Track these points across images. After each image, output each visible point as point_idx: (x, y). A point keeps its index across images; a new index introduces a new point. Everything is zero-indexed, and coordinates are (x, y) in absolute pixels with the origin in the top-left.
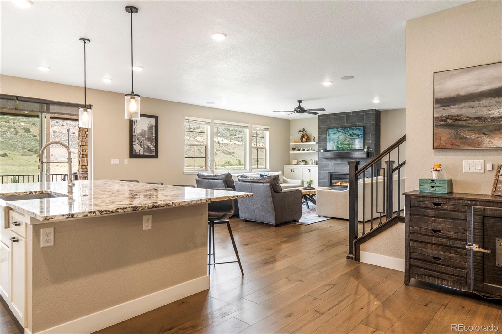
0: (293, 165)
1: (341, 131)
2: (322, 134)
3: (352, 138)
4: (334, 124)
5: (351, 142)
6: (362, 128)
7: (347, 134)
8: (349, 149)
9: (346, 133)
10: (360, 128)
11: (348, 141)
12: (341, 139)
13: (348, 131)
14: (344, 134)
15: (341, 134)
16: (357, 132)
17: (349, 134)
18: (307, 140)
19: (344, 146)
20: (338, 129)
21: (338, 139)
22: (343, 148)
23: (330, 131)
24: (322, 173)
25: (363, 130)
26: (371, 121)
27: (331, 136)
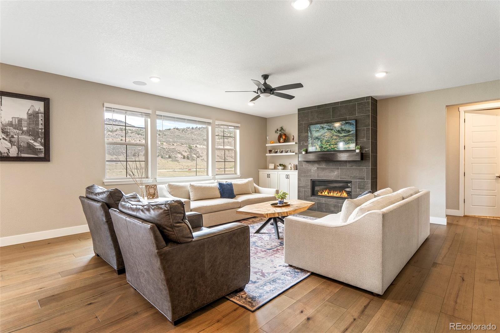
0: (269, 169)
1: (325, 128)
2: (302, 133)
3: (340, 135)
4: (317, 119)
5: (339, 141)
6: (353, 122)
7: (333, 131)
8: (337, 150)
9: (332, 130)
11: (335, 140)
12: (327, 138)
13: (335, 127)
14: (330, 131)
15: (326, 131)
16: (347, 127)
17: (336, 130)
18: (286, 141)
19: (330, 146)
20: (322, 125)
21: (323, 138)
22: (329, 148)
23: (313, 128)
24: (302, 180)
25: (355, 125)
26: (366, 112)
27: (313, 134)
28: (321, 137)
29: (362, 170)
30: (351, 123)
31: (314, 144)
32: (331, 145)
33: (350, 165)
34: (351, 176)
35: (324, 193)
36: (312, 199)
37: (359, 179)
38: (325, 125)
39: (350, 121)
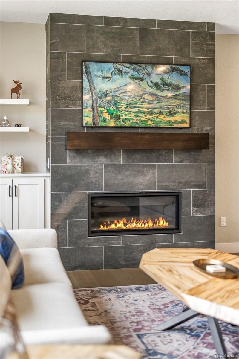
1: (126, 73)
2: (62, 76)
3: (160, 94)
4: (105, 50)
5: (158, 106)
6: (186, 69)
7: (145, 82)
8: (153, 125)
9: (142, 79)
10: (181, 68)
11: (149, 103)
12: (130, 96)
13: (149, 75)
14: (136, 81)
15: (129, 80)
16: (174, 79)
17: (151, 82)
19: (137, 116)
20: (119, 66)
21: (120, 95)
22: (134, 121)
24: (63, 197)
25: (189, 76)
26: (207, 52)
27: (97, 85)
28: (117, 94)
29: (201, 169)
30: (183, 71)
31: (100, 109)
32: (139, 115)
33: (179, 160)
34: (180, 183)
35: (116, 225)
36: (92, 241)
37: (196, 186)
38: (125, 68)
39: (179, 67)
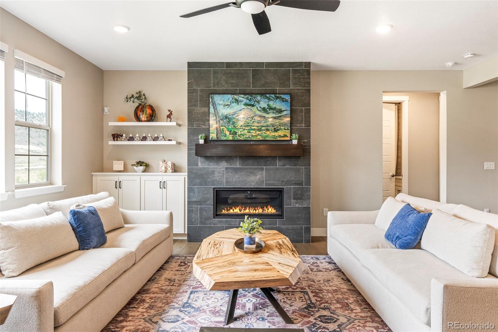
0: (114, 172)
1: (241, 101)
2: (196, 105)
3: (267, 116)
4: (226, 86)
5: (265, 124)
6: (288, 97)
7: (255, 107)
8: (261, 139)
9: (253, 106)
10: (283, 96)
11: (258, 123)
12: (244, 118)
13: (258, 102)
14: (249, 107)
15: (243, 107)
16: (277, 104)
17: (260, 107)
18: (152, 117)
19: (250, 132)
20: (236, 97)
21: (236, 118)
22: (247, 136)
23: (217, 99)
24: (196, 190)
25: (289, 102)
26: (305, 84)
27: (220, 110)
28: (234, 116)
29: (300, 171)
30: (284, 98)
31: (222, 128)
32: (251, 131)
33: (282, 164)
34: (283, 181)
35: (233, 210)
36: (216, 221)
37: (296, 184)
38: (241, 98)
39: (282, 95)
